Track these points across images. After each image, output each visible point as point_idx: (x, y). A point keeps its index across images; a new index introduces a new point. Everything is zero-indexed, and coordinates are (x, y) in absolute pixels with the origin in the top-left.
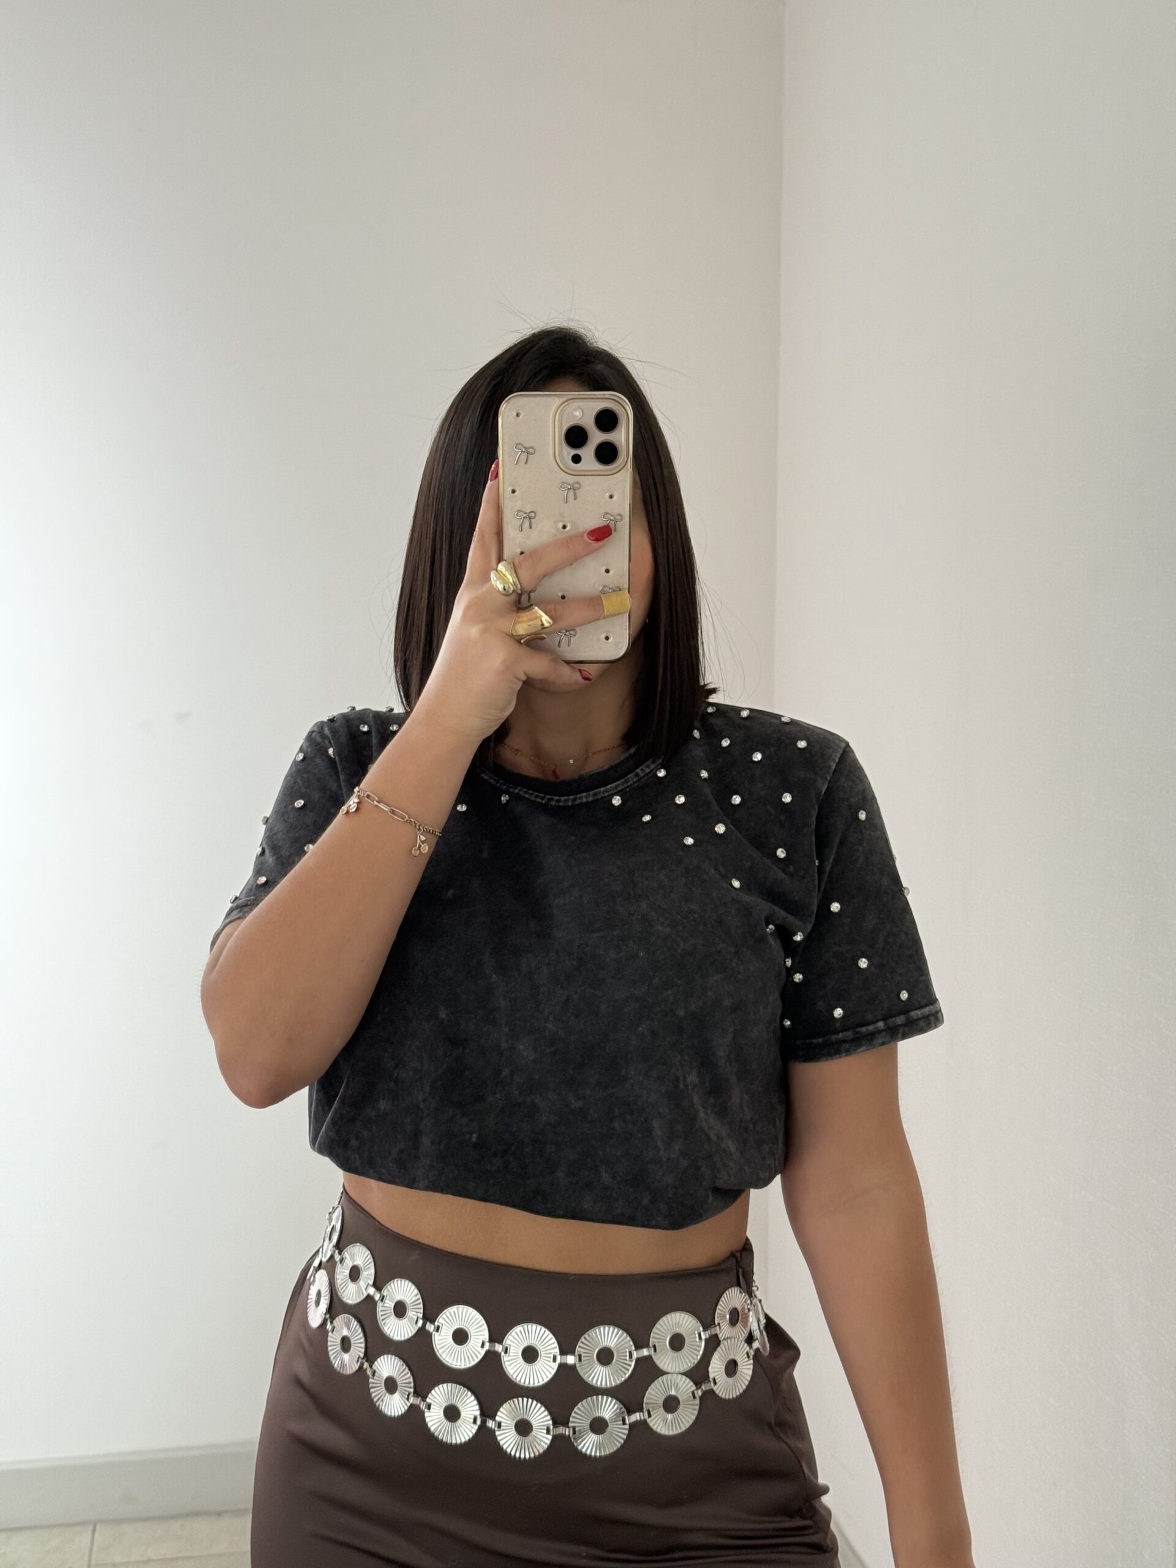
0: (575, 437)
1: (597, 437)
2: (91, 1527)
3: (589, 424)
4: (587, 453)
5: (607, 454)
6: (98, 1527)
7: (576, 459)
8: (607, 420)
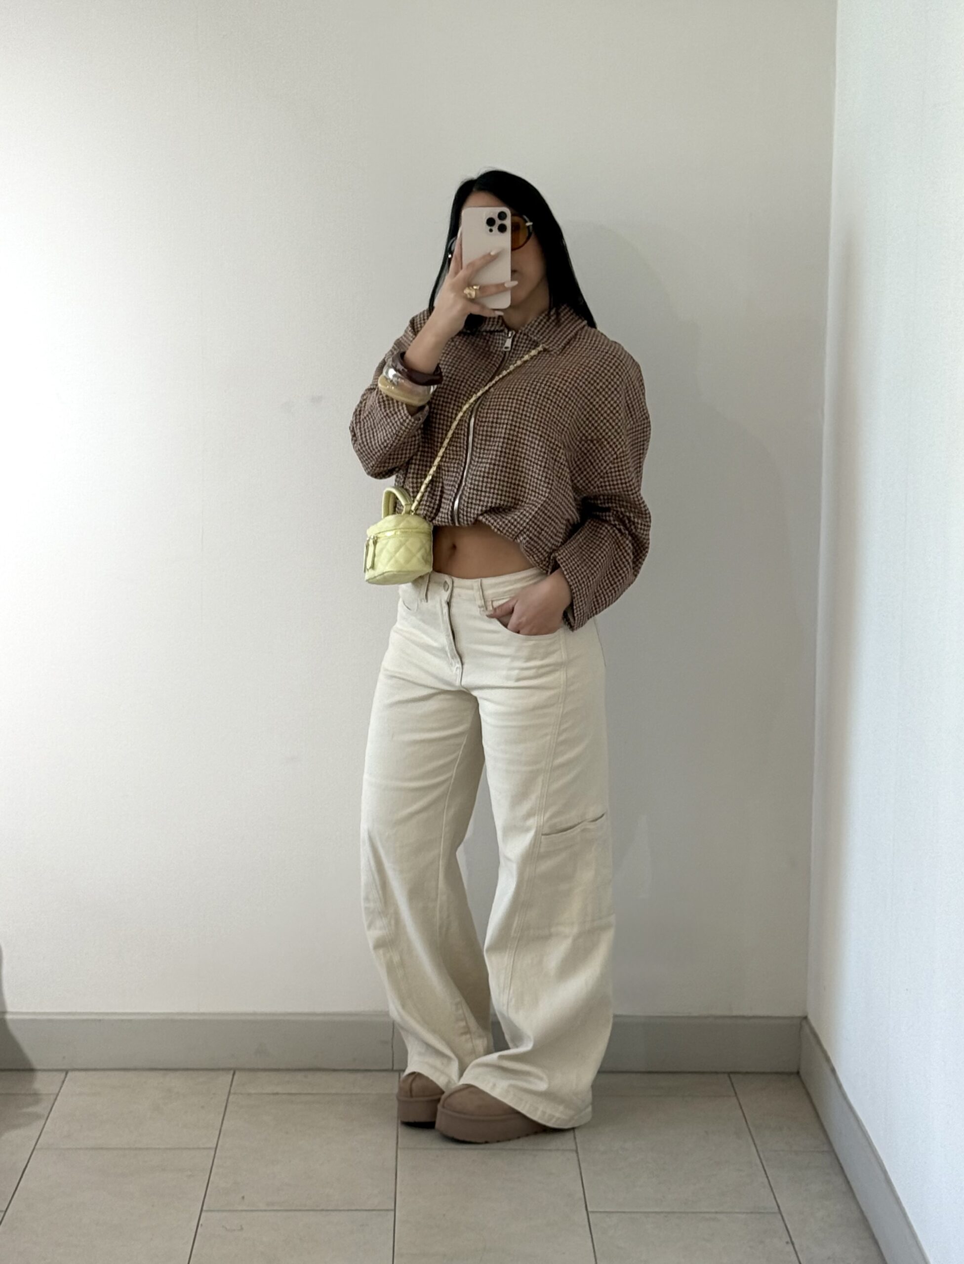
0: (491, 222)
1: (498, 222)
2: (232, 1072)
3: (495, 217)
4: (495, 228)
5: (502, 229)
6: (237, 1074)
7: (491, 230)
8: (502, 216)
